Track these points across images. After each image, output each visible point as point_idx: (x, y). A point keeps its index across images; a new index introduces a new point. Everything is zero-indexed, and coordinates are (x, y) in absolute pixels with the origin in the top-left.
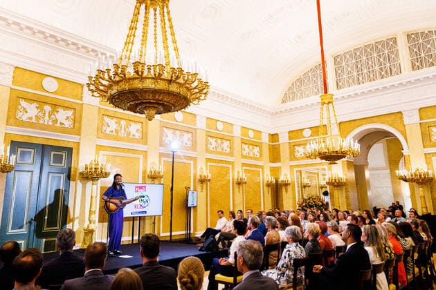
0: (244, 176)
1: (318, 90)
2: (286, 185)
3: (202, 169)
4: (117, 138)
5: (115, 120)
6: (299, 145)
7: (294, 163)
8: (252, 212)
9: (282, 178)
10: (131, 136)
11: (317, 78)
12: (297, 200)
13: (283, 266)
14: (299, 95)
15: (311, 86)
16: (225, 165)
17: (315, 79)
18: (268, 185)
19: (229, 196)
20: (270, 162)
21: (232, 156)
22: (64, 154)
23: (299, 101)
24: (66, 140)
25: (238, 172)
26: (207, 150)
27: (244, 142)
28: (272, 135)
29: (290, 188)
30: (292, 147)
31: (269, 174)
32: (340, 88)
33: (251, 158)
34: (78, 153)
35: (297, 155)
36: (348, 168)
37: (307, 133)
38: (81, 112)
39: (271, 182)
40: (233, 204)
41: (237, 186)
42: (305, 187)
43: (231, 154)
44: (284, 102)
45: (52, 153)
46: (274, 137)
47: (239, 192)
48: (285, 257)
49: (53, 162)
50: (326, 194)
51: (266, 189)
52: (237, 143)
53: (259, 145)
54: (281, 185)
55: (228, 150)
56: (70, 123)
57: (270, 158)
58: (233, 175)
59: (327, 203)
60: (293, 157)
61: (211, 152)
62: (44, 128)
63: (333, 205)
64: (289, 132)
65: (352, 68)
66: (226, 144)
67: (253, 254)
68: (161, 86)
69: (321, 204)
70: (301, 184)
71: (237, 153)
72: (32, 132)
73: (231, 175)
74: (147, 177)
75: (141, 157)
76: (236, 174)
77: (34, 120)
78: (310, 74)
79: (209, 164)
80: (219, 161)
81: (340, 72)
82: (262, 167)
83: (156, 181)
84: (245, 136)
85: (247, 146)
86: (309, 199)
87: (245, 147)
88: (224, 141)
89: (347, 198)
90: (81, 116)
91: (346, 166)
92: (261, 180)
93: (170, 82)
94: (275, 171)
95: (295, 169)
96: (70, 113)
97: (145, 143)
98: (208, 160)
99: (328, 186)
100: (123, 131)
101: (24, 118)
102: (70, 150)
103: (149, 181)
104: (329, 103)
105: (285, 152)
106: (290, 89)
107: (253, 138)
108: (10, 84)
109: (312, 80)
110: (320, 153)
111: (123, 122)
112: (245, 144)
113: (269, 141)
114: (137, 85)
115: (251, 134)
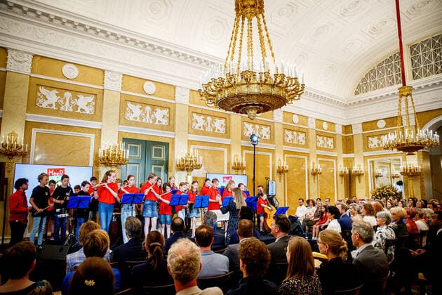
0: (319, 167)
1: (393, 81)
2: (360, 175)
3: (280, 160)
4: (204, 133)
5: (202, 117)
6: (373, 136)
7: (367, 154)
8: (329, 200)
9: (355, 169)
10: (216, 131)
11: (392, 69)
12: (370, 190)
13: (375, 246)
14: (373, 86)
15: (385, 77)
16: (301, 157)
17: (389, 69)
18: (342, 176)
19: (305, 186)
20: (344, 153)
21: (307, 147)
22: (163, 149)
23: (374, 92)
24: (163, 136)
25: (313, 163)
26: (284, 143)
27: (319, 134)
28: (345, 126)
29: (363, 178)
30: (366, 138)
31: (342, 164)
32: (417, 78)
33: (325, 149)
34: (173, 148)
35: (371, 146)
36: (424, 158)
37: (381, 124)
38: (175, 110)
39: (345, 172)
40: (309, 193)
41: (313, 177)
42: (377, 177)
43: (306, 146)
44: (357, 93)
45: (154, 147)
46: (347, 128)
47: (314, 182)
48: (377, 238)
49: (155, 156)
50: (400, 183)
51: (339, 178)
52: (312, 135)
53: (333, 137)
54: (354, 176)
55: (304, 142)
56: (166, 121)
57: (344, 149)
58: (309, 166)
59: (401, 193)
60: (366, 148)
61: (288, 144)
62: (147, 126)
63: (407, 194)
64: (363, 123)
65: (430, 57)
66: (302, 136)
67: (366, 230)
68: (265, 89)
69: (394, 193)
70: (374, 174)
71: (312, 145)
72: (137, 130)
73: (307, 166)
74: (231, 169)
75: (226, 150)
76: (311, 165)
77: (138, 120)
78: (384, 65)
79: (286, 155)
80: (295, 153)
81: (416, 61)
82: (336, 158)
83: (240, 172)
84: (319, 128)
85: (321, 138)
86: (383, 188)
87: (320, 138)
88: (300, 134)
89: (422, 187)
90: (174, 115)
91: (421, 156)
92: (335, 171)
93: (273, 86)
94: (348, 162)
95: (368, 160)
96: (165, 112)
97: (229, 138)
98: (286, 152)
99: (402, 176)
100: (209, 126)
101: (131, 118)
102: (166, 145)
103: (233, 172)
104: (408, 95)
105: (358, 143)
106: (363, 80)
107: (328, 129)
108: (120, 90)
109: (387, 70)
110: (398, 145)
111: (209, 119)
112: (320, 136)
113: (343, 133)
114: (244, 90)
115: (325, 126)
